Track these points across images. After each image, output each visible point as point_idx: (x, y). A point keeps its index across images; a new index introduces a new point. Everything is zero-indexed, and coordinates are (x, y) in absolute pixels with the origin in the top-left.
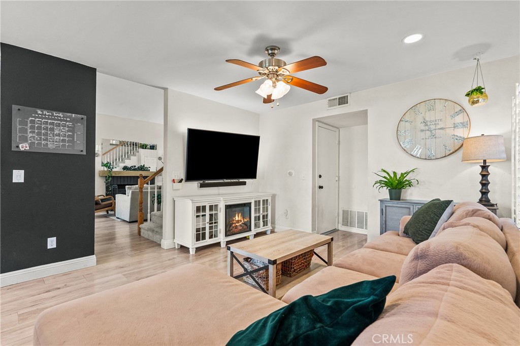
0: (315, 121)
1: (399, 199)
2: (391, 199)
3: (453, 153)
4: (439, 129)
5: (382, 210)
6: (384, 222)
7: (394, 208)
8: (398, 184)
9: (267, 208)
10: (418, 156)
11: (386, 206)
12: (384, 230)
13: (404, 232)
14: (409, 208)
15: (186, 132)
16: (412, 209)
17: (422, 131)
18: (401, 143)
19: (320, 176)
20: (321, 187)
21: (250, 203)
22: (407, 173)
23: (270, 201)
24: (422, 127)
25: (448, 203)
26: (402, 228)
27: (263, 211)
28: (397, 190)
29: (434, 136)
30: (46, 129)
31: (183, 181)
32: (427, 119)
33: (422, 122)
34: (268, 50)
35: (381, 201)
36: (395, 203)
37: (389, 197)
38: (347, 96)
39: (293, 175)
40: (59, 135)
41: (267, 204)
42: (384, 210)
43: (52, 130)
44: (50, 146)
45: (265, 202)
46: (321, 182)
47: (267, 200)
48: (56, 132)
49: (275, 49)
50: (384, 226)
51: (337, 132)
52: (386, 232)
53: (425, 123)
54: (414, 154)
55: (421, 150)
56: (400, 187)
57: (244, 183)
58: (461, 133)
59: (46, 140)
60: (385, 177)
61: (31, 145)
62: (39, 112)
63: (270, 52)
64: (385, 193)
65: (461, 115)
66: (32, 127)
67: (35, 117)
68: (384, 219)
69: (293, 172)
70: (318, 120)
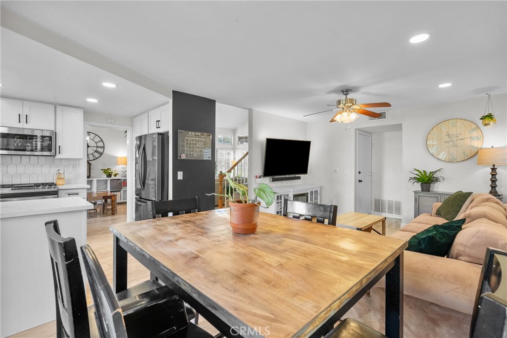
0: (356, 130)
1: (429, 191)
2: (422, 191)
3: (470, 158)
4: (460, 140)
5: (416, 199)
6: (417, 208)
7: (425, 198)
8: (428, 180)
9: (317, 197)
10: (443, 159)
11: (419, 196)
12: (417, 213)
13: (436, 214)
14: (437, 197)
15: (265, 140)
16: (439, 198)
17: (446, 142)
18: (430, 150)
19: (360, 173)
20: (360, 181)
21: (307, 193)
22: (436, 172)
23: (319, 192)
24: (447, 139)
25: (470, 194)
26: (434, 211)
27: (315, 200)
28: (427, 184)
29: (456, 146)
30: (193, 144)
31: (262, 177)
32: (451, 133)
33: (446, 135)
34: (344, 92)
35: (415, 192)
36: (425, 194)
37: (421, 190)
38: (385, 112)
39: (338, 171)
40: (198, 148)
41: (317, 194)
42: (417, 198)
43: (196, 144)
44: (195, 155)
45: (316, 192)
46: (360, 177)
47: (317, 191)
48: (198, 145)
49: (348, 91)
50: (417, 210)
51: (370, 137)
52: (419, 215)
53: (449, 135)
54: (440, 158)
55: (445, 156)
56: (430, 182)
57: (299, 178)
58: (476, 144)
59: (193, 151)
60: (417, 175)
61: (187, 155)
62: (190, 133)
63: (345, 93)
64: (418, 187)
65: (476, 131)
66: (187, 143)
67: (188, 137)
68: (417, 205)
69: (338, 169)
70: (359, 130)
